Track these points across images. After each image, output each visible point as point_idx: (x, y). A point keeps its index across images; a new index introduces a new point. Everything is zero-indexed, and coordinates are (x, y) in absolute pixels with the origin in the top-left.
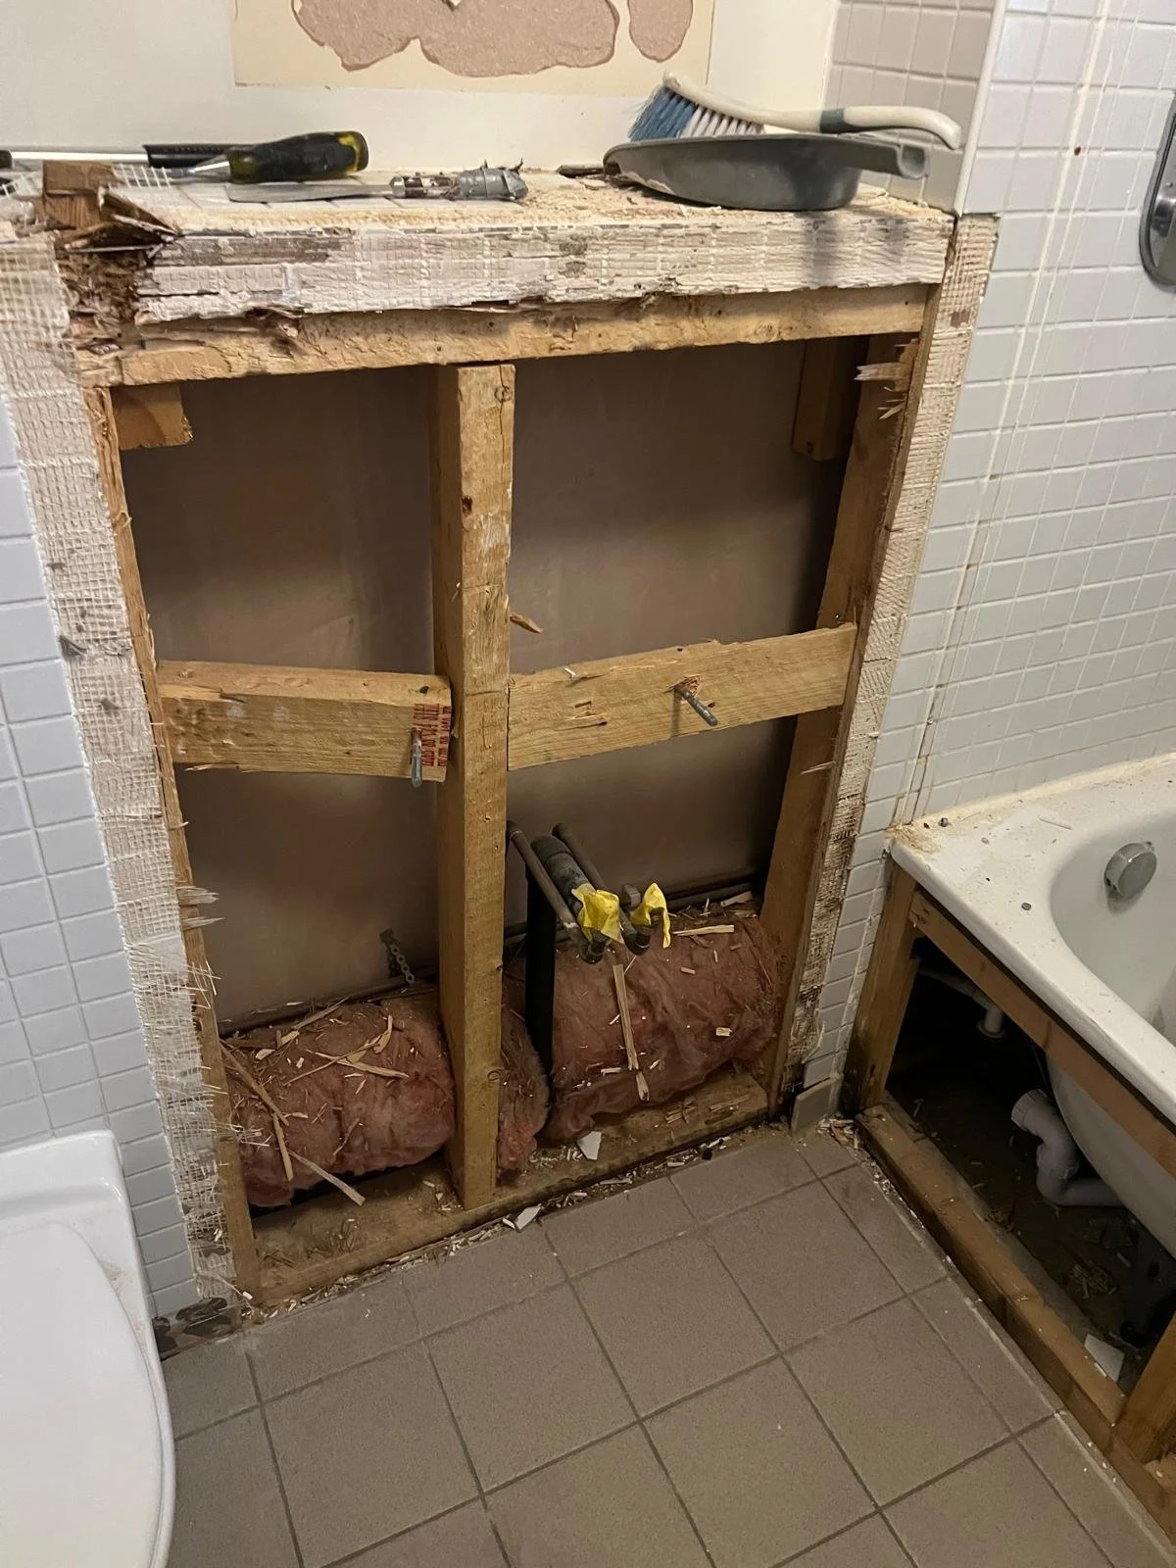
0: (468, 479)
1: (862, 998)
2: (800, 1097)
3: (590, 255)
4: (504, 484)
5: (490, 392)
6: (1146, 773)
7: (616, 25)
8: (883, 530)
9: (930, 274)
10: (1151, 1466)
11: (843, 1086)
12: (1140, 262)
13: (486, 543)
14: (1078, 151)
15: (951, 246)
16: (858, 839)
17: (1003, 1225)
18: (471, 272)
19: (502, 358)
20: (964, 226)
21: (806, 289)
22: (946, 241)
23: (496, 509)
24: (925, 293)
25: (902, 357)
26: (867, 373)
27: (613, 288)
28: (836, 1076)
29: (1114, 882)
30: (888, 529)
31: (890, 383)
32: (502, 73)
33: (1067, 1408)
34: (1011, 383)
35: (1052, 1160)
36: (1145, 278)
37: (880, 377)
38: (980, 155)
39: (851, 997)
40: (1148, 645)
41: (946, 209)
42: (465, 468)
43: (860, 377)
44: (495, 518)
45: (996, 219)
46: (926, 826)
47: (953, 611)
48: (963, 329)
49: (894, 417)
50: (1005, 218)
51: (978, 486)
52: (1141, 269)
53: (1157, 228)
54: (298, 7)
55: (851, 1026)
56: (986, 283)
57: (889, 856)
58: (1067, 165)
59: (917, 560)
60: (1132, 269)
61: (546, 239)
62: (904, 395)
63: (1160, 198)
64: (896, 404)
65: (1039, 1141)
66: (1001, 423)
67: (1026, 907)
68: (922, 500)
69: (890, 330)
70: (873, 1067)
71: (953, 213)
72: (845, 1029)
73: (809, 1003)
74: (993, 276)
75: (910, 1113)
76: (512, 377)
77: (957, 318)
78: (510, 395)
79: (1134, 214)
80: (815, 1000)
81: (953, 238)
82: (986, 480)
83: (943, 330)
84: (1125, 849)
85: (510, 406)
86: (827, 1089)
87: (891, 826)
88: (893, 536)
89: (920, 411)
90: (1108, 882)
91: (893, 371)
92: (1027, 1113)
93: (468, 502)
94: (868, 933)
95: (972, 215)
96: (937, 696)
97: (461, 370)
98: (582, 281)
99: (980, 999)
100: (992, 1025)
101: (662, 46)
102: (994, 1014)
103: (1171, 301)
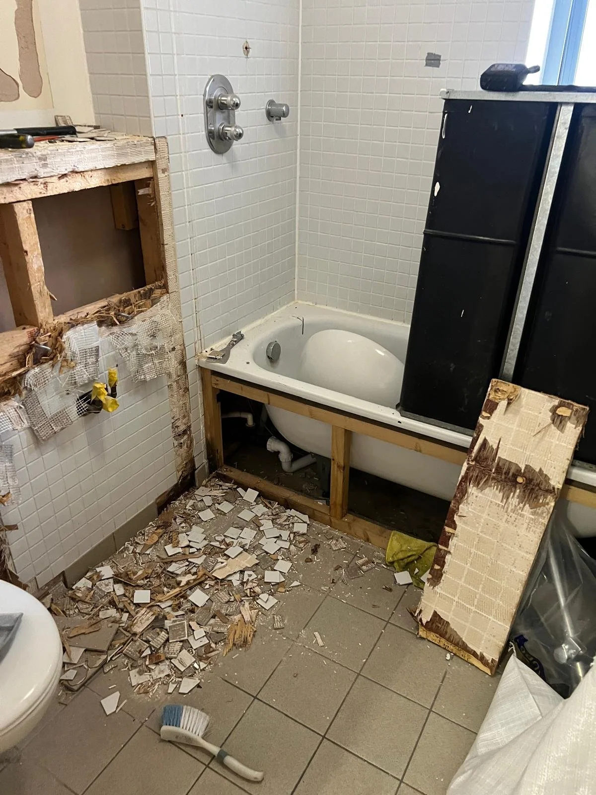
0: (25, 243)
1: (205, 426)
2: (196, 472)
3: (48, 161)
4: (37, 244)
5: (25, 212)
6: (267, 321)
7: (18, 87)
8: (161, 245)
9: (152, 157)
10: (343, 519)
11: (209, 464)
12: (209, 147)
13: (35, 267)
14: (182, 115)
15: (155, 148)
16: (187, 362)
17: (277, 484)
18: (12, 170)
19: (26, 199)
20: (157, 141)
21: (117, 166)
22: (153, 146)
23: (36, 253)
24: (152, 164)
25: (150, 186)
26: (141, 192)
27: (58, 171)
28: (205, 461)
29: (270, 356)
30: (163, 245)
31: (149, 195)
33: (315, 520)
34: (185, 190)
35: (285, 456)
36: (213, 153)
37: (145, 193)
38: (155, 119)
39: (202, 427)
41: (150, 136)
42: (23, 239)
43: (139, 194)
44: (36, 256)
45: (166, 138)
46: (206, 351)
47: (191, 271)
48: (166, 174)
49: (153, 205)
50: (168, 137)
51: (186, 225)
52: (210, 150)
53: (212, 138)
55: (205, 439)
56: (169, 159)
57: (199, 366)
58: (180, 120)
59: (175, 254)
60: (208, 150)
61: (34, 156)
62: (154, 197)
63: (209, 128)
64: (153, 201)
65: (278, 452)
66: (186, 204)
67: (248, 363)
68: (170, 233)
69: (144, 177)
70: (217, 450)
71: (153, 137)
72: (203, 441)
73: (188, 432)
74: (170, 156)
75: (235, 467)
76: (31, 205)
77: (164, 171)
78: (32, 212)
79: (203, 134)
80: (190, 430)
81: (155, 145)
82: (188, 223)
83: (160, 175)
84: (270, 345)
85: (33, 215)
86: (204, 466)
87: (196, 355)
88: (165, 246)
89: (161, 202)
90: (268, 357)
91: (149, 190)
92: (273, 445)
93: (26, 252)
94: (200, 400)
95: (158, 137)
96: (196, 302)
97: (14, 204)
98: (48, 170)
99: (243, 415)
100: (250, 422)
101: (35, 91)
102: (250, 418)
103: (223, 159)
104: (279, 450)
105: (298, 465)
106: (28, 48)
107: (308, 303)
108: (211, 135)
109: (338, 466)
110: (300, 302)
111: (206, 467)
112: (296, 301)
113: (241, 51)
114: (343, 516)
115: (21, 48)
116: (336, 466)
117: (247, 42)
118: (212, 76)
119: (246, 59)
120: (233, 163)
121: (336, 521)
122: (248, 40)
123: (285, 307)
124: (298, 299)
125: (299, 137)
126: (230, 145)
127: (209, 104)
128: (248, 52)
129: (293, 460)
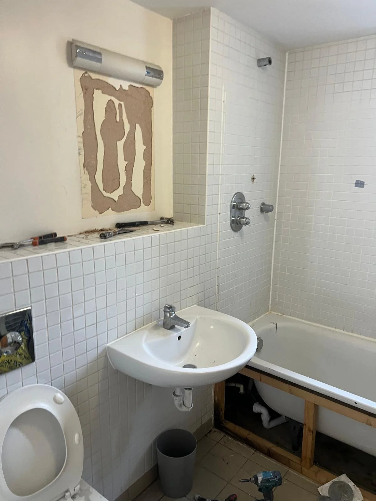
7: (141, 202)
10: (311, 469)
11: (215, 418)
12: (231, 228)
14: (220, 214)
28: (213, 415)
32: (124, 211)
33: (291, 468)
35: (265, 416)
36: (233, 232)
38: (207, 217)
39: (213, 392)
40: (243, 298)
50: (212, 225)
52: (231, 230)
53: (233, 224)
54: (92, 205)
55: (214, 400)
58: (219, 216)
60: (230, 230)
63: (232, 218)
65: (260, 414)
70: (221, 409)
72: (213, 402)
74: (212, 234)
79: (229, 221)
82: (217, 269)
86: (211, 419)
95: (208, 225)
99: (237, 385)
100: (242, 391)
101: (147, 204)
102: (242, 387)
103: (237, 234)
104: (261, 412)
105: (274, 423)
106: (147, 183)
107: (278, 313)
108: (233, 222)
109: (309, 430)
110: (272, 312)
111: (213, 419)
112: (270, 312)
113: (251, 179)
114: (311, 466)
115: (144, 183)
116: (307, 429)
117: (253, 176)
118: (236, 194)
119: (252, 184)
120: (241, 236)
121: (306, 470)
122: (254, 175)
123: (263, 315)
124: (271, 311)
125: (276, 221)
126: (242, 227)
127: (234, 206)
128: (254, 180)
129: (271, 420)
